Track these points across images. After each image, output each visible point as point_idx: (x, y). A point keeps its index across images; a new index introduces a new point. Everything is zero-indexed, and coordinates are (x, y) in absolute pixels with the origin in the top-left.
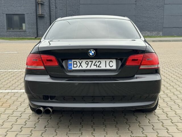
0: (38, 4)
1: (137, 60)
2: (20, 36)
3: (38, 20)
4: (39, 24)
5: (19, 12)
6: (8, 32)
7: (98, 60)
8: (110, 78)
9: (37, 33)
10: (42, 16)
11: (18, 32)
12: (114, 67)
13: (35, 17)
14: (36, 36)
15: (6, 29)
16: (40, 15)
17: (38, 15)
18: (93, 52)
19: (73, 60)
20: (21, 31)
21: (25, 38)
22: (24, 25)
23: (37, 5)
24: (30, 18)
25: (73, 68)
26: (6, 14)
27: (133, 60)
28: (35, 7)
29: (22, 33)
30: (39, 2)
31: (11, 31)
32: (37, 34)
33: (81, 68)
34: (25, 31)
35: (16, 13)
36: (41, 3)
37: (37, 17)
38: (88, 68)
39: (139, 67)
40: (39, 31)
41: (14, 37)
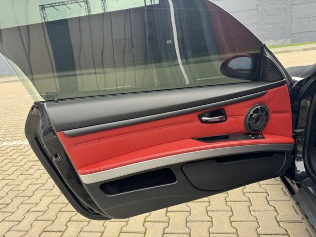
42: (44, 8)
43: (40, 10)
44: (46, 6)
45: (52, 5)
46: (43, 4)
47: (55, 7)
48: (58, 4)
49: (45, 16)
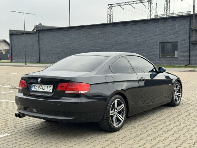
0: (192, 30)
1: (63, 87)
2: (171, 64)
3: (191, 47)
4: (191, 51)
5: (172, 39)
6: (160, 60)
7: (44, 85)
8: (48, 98)
9: (189, 60)
10: (196, 42)
11: (170, 60)
12: (51, 91)
13: (188, 44)
14: (188, 63)
15: (159, 56)
16: (193, 41)
17: (191, 42)
18: (40, 80)
19: (34, 85)
20: (172, 59)
21: (176, 65)
22: (176, 52)
23: (191, 32)
24: (183, 45)
25: (33, 90)
26: (160, 43)
27: (61, 87)
28: (188, 34)
29: (174, 61)
30: (193, 29)
31: (163, 59)
32: (189, 62)
33: (36, 90)
34: (177, 59)
35: (169, 41)
36: (195, 29)
37: (191, 44)
38: (39, 90)
39: (65, 91)
40: (191, 58)
41: (165, 65)
42: (112, 7)
43: (108, 8)
44: (114, 5)
45: (118, 5)
46: (111, 4)
47: (121, 6)
48: (124, 4)
49: (111, 13)
